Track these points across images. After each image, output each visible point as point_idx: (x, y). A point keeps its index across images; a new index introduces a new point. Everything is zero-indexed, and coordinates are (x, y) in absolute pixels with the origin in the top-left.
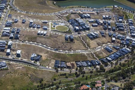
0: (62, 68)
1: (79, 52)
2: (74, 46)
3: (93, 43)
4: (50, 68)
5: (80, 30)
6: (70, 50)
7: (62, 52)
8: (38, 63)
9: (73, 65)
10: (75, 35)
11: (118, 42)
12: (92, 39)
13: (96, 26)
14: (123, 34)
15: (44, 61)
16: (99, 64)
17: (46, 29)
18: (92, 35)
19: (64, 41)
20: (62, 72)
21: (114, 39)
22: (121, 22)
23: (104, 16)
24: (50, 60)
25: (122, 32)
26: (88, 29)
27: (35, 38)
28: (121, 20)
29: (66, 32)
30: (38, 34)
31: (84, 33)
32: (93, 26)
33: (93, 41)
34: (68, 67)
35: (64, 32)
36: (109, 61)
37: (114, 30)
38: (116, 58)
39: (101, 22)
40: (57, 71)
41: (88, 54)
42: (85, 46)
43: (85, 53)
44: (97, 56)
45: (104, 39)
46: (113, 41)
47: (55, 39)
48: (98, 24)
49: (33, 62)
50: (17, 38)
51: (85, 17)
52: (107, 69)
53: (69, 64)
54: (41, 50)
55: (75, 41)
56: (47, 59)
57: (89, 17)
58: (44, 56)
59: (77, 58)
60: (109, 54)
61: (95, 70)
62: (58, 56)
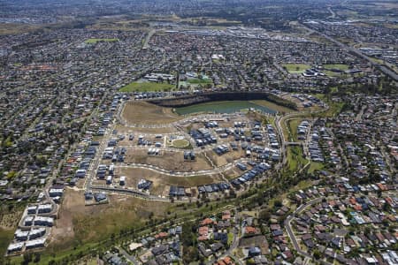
0: (179, 196)
1: (203, 172)
2: (196, 166)
3: (221, 160)
4: (163, 198)
5: (205, 144)
6: (190, 171)
7: (179, 175)
8: (147, 192)
9: (194, 191)
10: (197, 151)
11: (254, 156)
12: (219, 154)
13: (226, 137)
14: (261, 145)
15: (156, 189)
16: (229, 188)
17: (159, 146)
18: (219, 149)
19: (183, 159)
20: (179, 202)
21: (248, 152)
22: (258, 129)
23: (236, 123)
24: (164, 187)
25: (259, 142)
26: (215, 141)
27: (145, 158)
28: (257, 127)
29: (186, 148)
30: (149, 153)
31: (209, 148)
32: (221, 137)
33: (221, 157)
34: (188, 195)
35: (184, 148)
36: (242, 182)
37: (249, 141)
38: (251, 178)
39: (232, 131)
40: (173, 201)
41: (214, 175)
42: (211, 165)
43: (210, 174)
44: (227, 177)
45: (236, 154)
46: (248, 155)
47: (171, 158)
48: (228, 133)
49: (140, 190)
50: (121, 160)
51: (212, 127)
52: (239, 193)
53: (188, 191)
54: (152, 174)
55: (198, 159)
56: (159, 186)
57: (216, 126)
58: (156, 182)
59: (200, 181)
60: (242, 172)
61: (223, 196)
62: (174, 180)
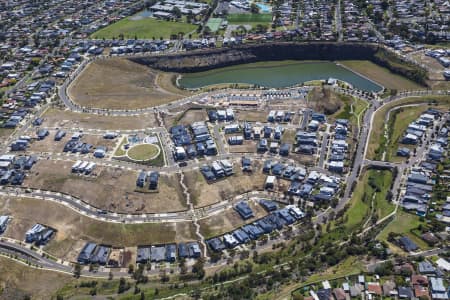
0: (94, 264)
1: (163, 217)
2: (154, 202)
3: (208, 192)
4: (65, 265)
5: (190, 156)
6: (137, 213)
7: (114, 219)
8: (40, 251)
9: (127, 256)
10: (169, 170)
11: (281, 189)
12: (209, 180)
13: (240, 143)
15: (58, 246)
16: (196, 256)
17: (100, 156)
18: (213, 170)
19: (135, 187)
20: (92, 277)
21: (271, 179)
22: (314, 129)
23: (272, 114)
24: (74, 243)
26: (213, 152)
27: (63, 180)
28: (314, 123)
29: (148, 164)
30: (74, 171)
31: (195, 165)
32: (230, 143)
33: (210, 187)
34: (114, 264)
35: (143, 163)
36: (229, 246)
37: (284, 154)
38: (252, 238)
39: (258, 130)
40: (77, 275)
41: (181, 225)
42: (184, 203)
43: (174, 221)
44: (205, 230)
45: (246, 181)
46: (269, 187)
47: (112, 182)
48: (247, 136)
49: (28, 246)
50: (17, 182)
51: (221, 119)
52: (210, 269)
53: (115, 255)
54: (63, 214)
55: (162, 187)
56: (67, 240)
57: (230, 119)
58: (63, 229)
59: (146, 237)
60: (241, 223)
61: (178, 272)
62: (99, 230)
